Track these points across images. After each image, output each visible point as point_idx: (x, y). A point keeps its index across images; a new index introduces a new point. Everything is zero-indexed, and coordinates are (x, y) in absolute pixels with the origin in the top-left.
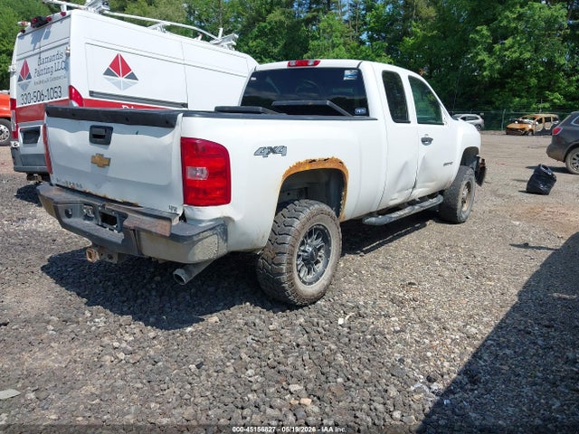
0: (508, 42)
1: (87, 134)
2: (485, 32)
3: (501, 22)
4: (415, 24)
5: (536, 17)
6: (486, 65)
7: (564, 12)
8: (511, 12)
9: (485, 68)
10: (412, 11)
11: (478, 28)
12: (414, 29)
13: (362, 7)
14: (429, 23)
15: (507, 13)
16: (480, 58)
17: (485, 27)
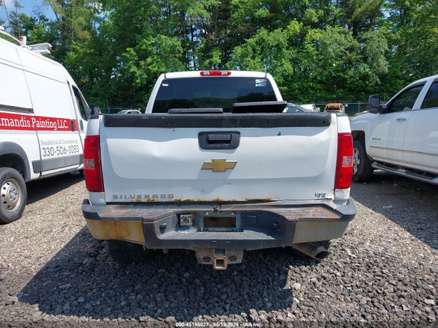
0: (149, 60)
1: (196, 141)
2: (133, 52)
3: (141, 46)
4: (74, 42)
5: (164, 45)
6: (137, 75)
7: (179, 43)
8: (147, 40)
9: (137, 78)
10: (71, 32)
11: (128, 49)
12: (74, 46)
13: (22, 25)
14: (86, 43)
15: (145, 40)
16: (132, 70)
17: (132, 49)
